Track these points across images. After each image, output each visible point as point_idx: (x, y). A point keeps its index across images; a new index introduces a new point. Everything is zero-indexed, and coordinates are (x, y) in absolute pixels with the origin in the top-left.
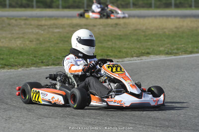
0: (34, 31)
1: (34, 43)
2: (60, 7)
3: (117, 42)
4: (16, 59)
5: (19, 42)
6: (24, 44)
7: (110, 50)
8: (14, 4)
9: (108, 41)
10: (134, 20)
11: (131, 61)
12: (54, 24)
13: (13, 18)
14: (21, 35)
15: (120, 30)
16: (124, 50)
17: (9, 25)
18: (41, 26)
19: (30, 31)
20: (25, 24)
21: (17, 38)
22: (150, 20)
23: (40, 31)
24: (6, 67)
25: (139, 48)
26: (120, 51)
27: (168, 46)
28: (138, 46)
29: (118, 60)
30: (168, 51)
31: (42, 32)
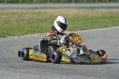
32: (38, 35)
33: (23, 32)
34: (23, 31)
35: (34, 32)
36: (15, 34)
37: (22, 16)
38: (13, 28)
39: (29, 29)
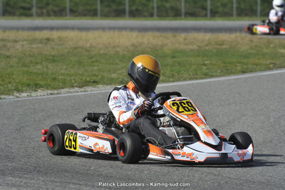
3: (50, 66)
7: (40, 77)
9: (37, 63)
11: (71, 92)
15: (53, 48)
16: (60, 77)
25: (82, 75)
26: (54, 79)
27: (122, 73)
28: (80, 72)
29: (52, 92)
32: (45, 93)
33: (10, 85)
34: (10, 83)
35: (37, 86)
37: (5, 46)
39: (25, 79)
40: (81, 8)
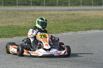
0: (31, 17)
1: (31, 23)
2: (44, 5)
3: (74, 23)
4: (22, 32)
5: (23, 23)
6: (26, 24)
7: (70, 27)
8: (20, 3)
9: (69, 22)
10: (82, 12)
11: (81, 33)
12: (41, 14)
13: (20, 11)
14: (24, 20)
15: (75, 17)
16: (77, 27)
17: (18, 14)
18: (35, 15)
19: (29, 17)
20: (26, 14)
21: (22, 21)
22: (91, 12)
23: (34, 18)
24: (17, 36)
25: (85, 26)
26: (75, 28)
27: (100, 25)
28: (85, 25)
29: (74, 33)
30: (101, 28)
31: (35, 18)
32: (72, 33)
33: (59, 30)
34: (59, 29)
35: (69, 31)
36: (52, 32)
37: (58, 17)
38: (51, 27)
39: (65, 28)
40: (86, 3)
